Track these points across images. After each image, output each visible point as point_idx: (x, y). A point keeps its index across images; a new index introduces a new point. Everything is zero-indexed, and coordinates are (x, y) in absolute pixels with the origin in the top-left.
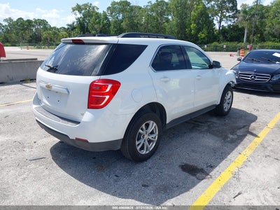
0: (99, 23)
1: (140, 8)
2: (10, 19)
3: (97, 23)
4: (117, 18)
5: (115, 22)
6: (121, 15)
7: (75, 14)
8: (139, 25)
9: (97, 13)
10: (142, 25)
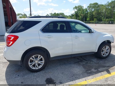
0: (83, 13)
1: (103, 5)
2: (52, 13)
3: (82, 13)
4: (92, 10)
5: (90, 12)
6: (93, 9)
7: (74, 10)
8: (101, 13)
9: (83, 9)
10: (103, 13)
